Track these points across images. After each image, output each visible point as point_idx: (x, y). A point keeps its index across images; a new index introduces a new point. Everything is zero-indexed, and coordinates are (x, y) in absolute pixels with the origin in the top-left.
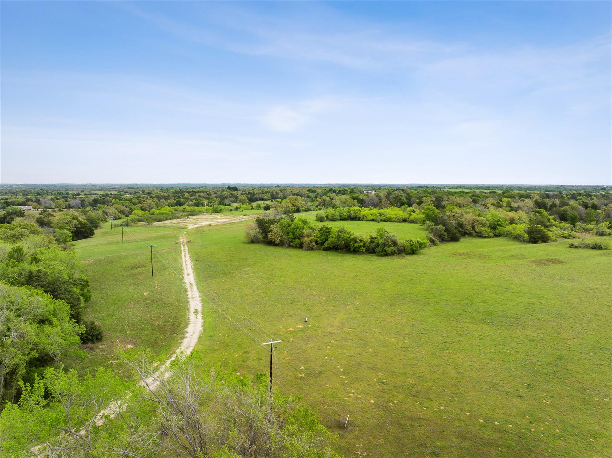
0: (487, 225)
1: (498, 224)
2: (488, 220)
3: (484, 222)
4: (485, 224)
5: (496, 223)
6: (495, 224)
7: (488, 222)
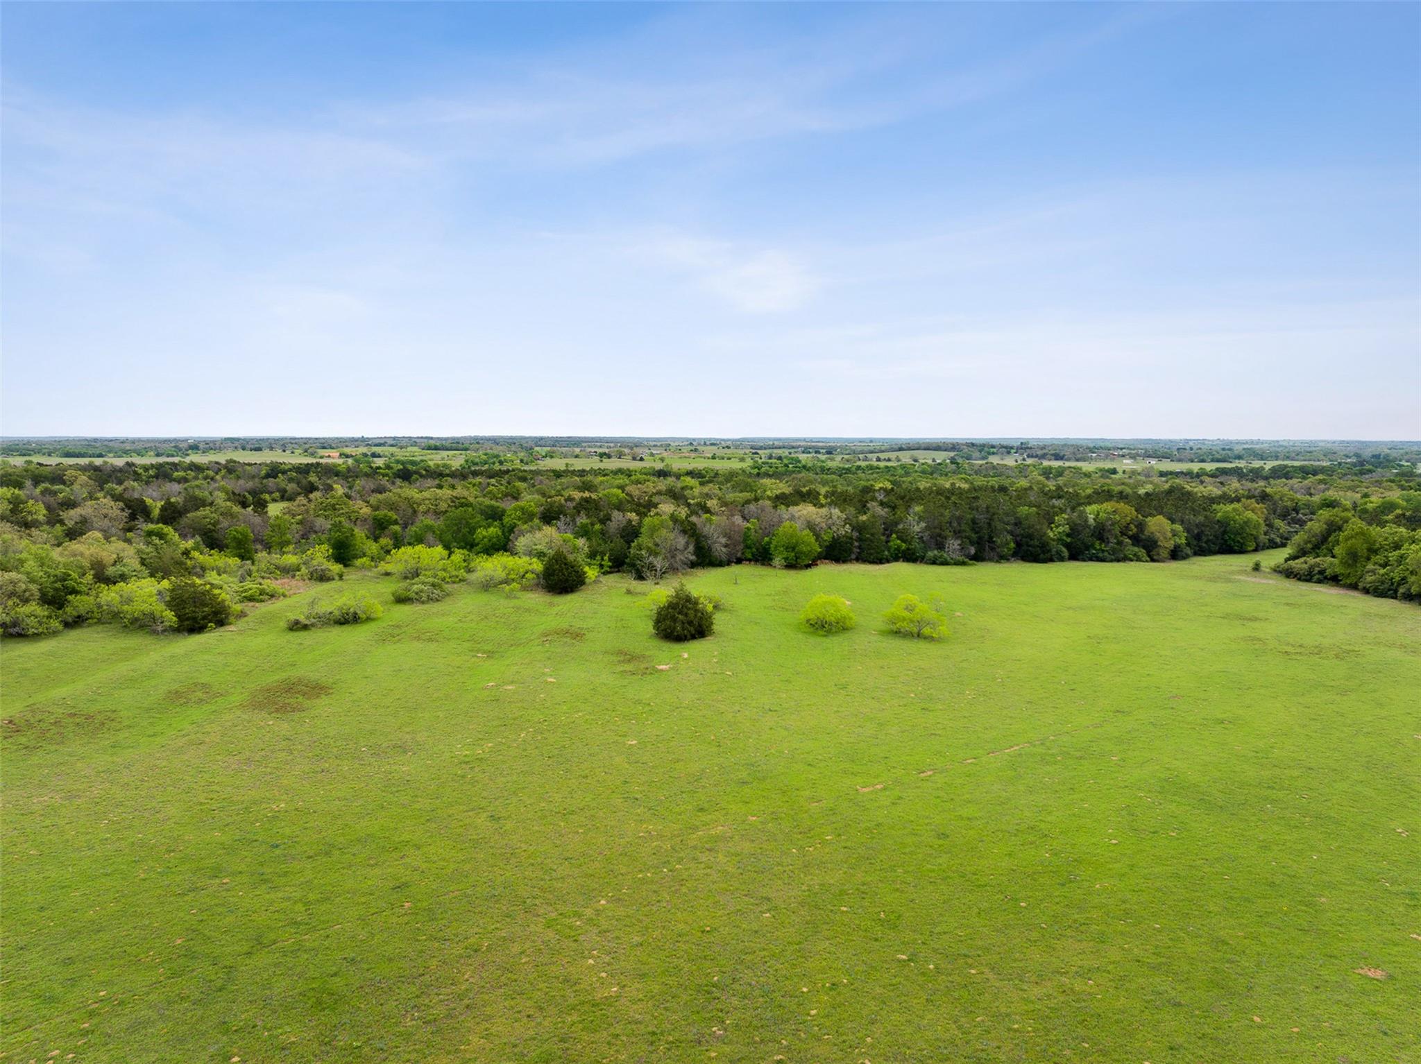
0: (32, 595)
1: (65, 587)
2: (32, 581)
3: (24, 586)
4: (27, 594)
5: (58, 585)
6: (56, 589)
7: (34, 587)
